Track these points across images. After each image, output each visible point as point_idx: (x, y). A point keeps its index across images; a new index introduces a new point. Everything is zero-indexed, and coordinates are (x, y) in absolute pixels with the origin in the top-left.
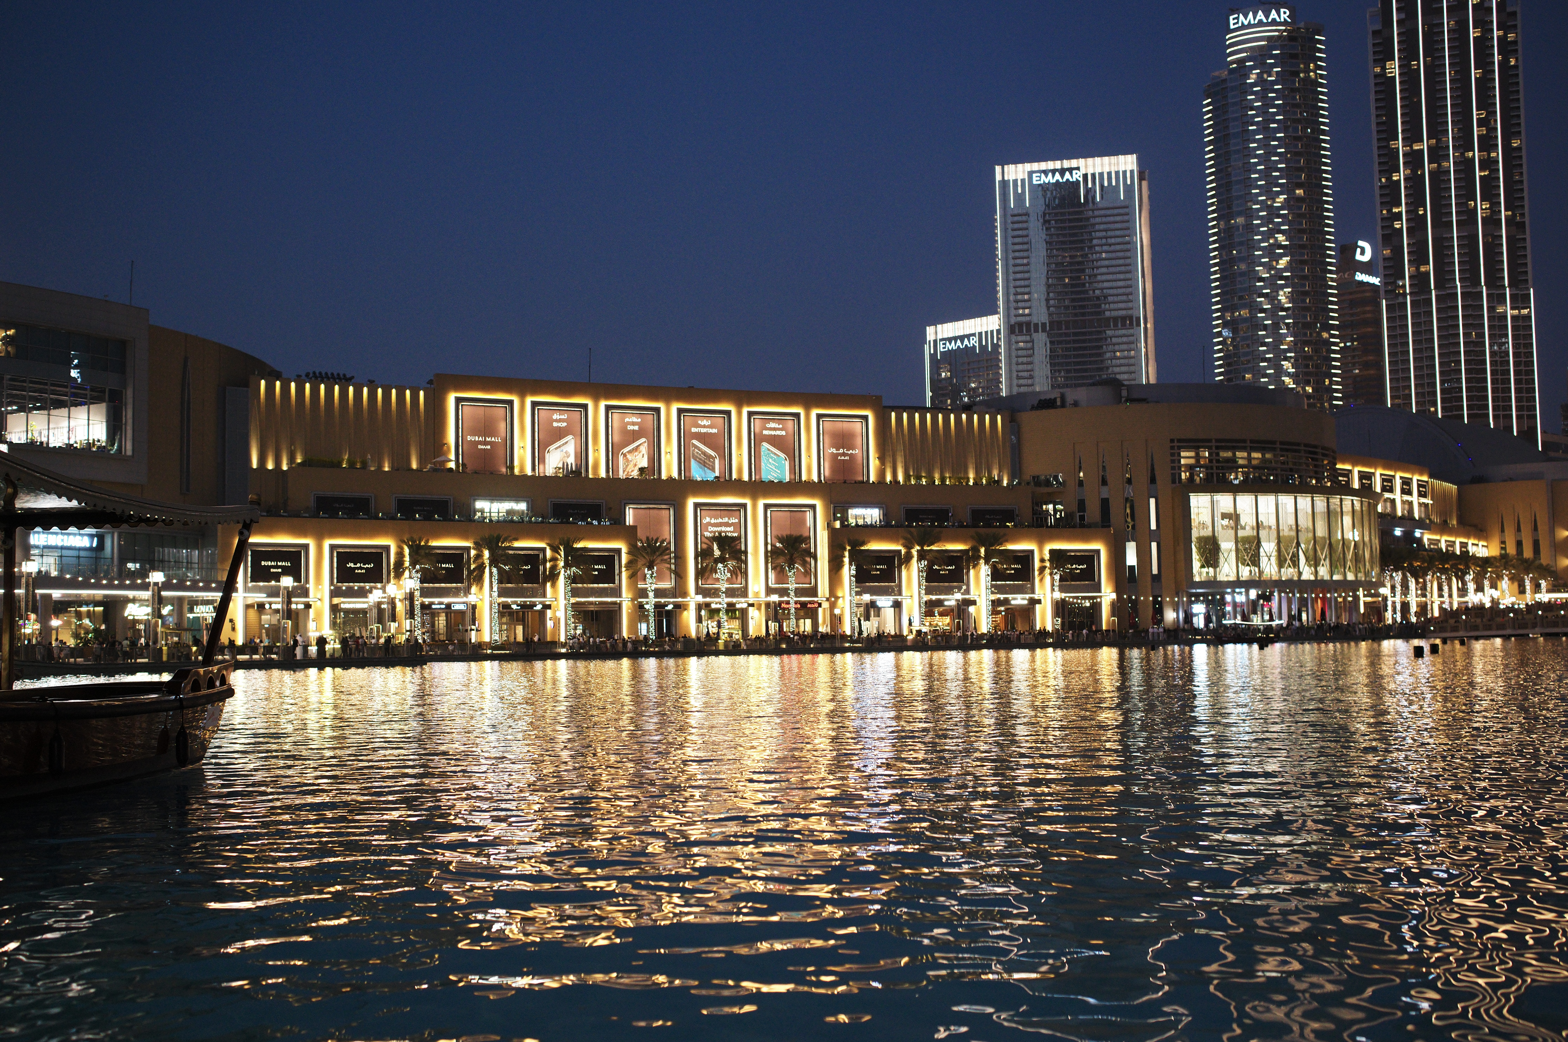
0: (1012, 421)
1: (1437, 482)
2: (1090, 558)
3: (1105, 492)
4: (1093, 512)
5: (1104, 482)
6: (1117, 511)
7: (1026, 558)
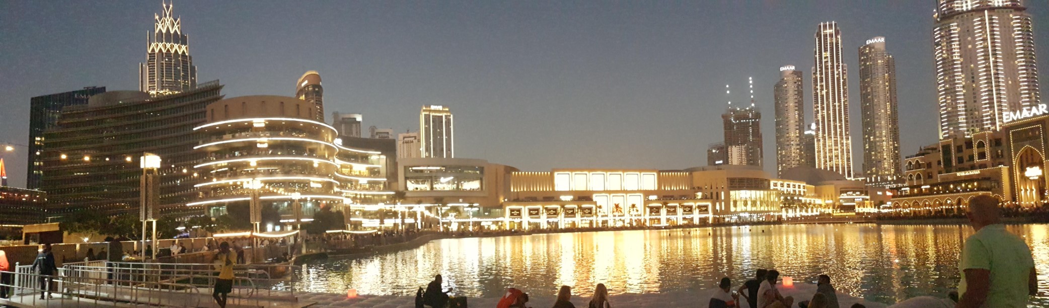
0: (691, 174)
1: (808, 185)
2: (706, 206)
3: (712, 191)
4: (709, 196)
5: (711, 188)
6: (714, 196)
7: (691, 207)
